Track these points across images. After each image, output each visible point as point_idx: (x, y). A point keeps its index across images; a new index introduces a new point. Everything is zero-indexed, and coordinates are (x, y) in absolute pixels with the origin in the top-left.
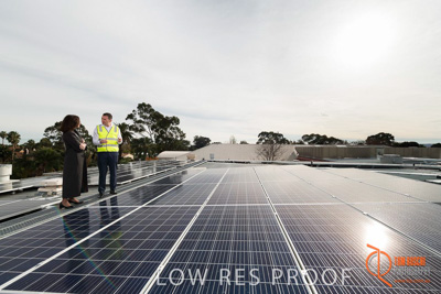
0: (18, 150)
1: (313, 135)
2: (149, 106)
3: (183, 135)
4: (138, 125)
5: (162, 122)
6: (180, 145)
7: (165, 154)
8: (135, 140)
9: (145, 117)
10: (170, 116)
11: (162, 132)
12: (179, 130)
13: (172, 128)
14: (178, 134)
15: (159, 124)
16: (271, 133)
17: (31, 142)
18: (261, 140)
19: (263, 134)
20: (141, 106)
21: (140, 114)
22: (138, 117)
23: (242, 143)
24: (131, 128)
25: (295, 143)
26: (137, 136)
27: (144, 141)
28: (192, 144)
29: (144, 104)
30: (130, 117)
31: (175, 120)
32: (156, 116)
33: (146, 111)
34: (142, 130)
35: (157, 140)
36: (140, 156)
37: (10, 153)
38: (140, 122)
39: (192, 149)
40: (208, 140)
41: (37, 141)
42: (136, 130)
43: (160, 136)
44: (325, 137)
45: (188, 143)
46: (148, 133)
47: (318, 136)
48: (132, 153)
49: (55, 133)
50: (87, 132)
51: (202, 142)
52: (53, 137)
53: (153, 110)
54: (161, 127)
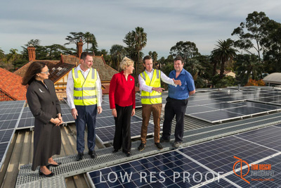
2: (262, 14)
4: (244, 40)
8: (241, 57)
9: (254, 30)
11: (275, 48)
15: (271, 37)
17: (163, 58)
20: (250, 17)
21: (249, 26)
22: (246, 31)
24: (236, 44)
26: (240, 51)
29: (255, 14)
30: (237, 31)
32: (270, 26)
33: (256, 21)
34: (250, 45)
36: (243, 75)
38: (248, 35)
41: (166, 58)
42: (242, 46)
43: (269, 53)
48: (234, 70)
49: (176, 52)
50: (197, 50)
52: (174, 55)
53: (267, 19)
54: (275, 40)
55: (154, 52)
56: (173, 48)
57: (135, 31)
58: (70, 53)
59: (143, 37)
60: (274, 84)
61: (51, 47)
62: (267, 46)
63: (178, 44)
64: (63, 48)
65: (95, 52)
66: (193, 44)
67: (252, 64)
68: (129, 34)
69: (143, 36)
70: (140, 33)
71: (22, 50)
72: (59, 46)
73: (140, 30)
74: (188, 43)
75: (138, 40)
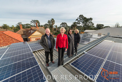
2: (82, 15)
3: (93, 24)
4: (79, 22)
5: (86, 20)
7: (86, 31)
9: (81, 19)
10: (89, 18)
11: (86, 24)
12: (91, 22)
13: (89, 22)
14: (91, 24)
22: (79, 20)
24: (77, 23)
30: (77, 20)
31: (91, 19)
32: (85, 18)
33: (81, 17)
34: (80, 23)
35: (84, 26)
38: (79, 21)
39: (95, 29)
42: (78, 24)
43: (84, 25)
46: (81, 24)
50: (67, 25)
53: (83, 17)
54: (86, 22)
55: (56, 26)
56: (61, 24)
57: (51, 20)
58: (32, 26)
60: (86, 33)
61: (26, 24)
62: (84, 23)
63: (62, 23)
64: (30, 25)
65: (39, 26)
66: (66, 23)
67: (81, 28)
68: (49, 20)
69: (54, 21)
71: (16, 26)
72: (29, 24)
73: (53, 19)
74: (64, 23)
75: (52, 22)
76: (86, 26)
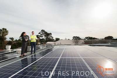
0: (13, 42)
1: (88, 37)
2: (44, 30)
3: (53, 38)
5: (47, 34)
6: (52, 40)
7: (48, 43)
8: (41, 39)
10: (49, 33)
11: (47, 37)
13: (50, 36)
14: (51, 37)
15: (46, 35)
16: (76, 37)
17: (16, 40)
18: (73, 39)
19: (74, 37)
20: (42, 30)
22: (41, 33)
23: (68, 39)
24: (40, 36)
25: (83, 39)
26: (41, 38)
27: (43, 39)
28: (55, 40)
29: (43, 30)
30: (39, 33)
31: (51, 34)
32: (46, 33)
33: (43, 32)
34: (42, 37)
35: (46, 39)
36: (42, 43)
37: (12, 43)
39: (55, 41)
40: (59, 39)
41: (18, 40)
42: (41, 37)
44: (92, 37)
45: (54, 40)
46: (44, 37)
47: (90, 37)
48: (40, 42)
51: (57, 39)
52: (21, 39)
55: (12, 38)
57: (2, 29)
59: (6, 32)
62: (46, 37)
70: (5, 30)
76: (48, 39)
